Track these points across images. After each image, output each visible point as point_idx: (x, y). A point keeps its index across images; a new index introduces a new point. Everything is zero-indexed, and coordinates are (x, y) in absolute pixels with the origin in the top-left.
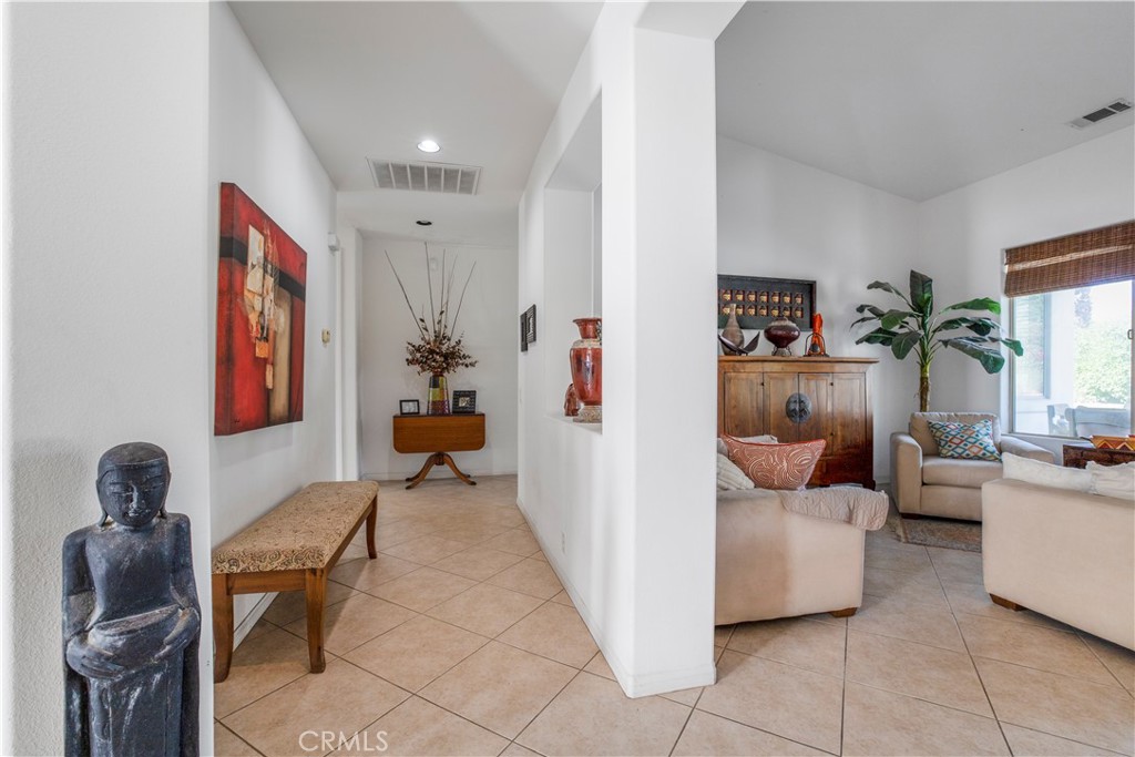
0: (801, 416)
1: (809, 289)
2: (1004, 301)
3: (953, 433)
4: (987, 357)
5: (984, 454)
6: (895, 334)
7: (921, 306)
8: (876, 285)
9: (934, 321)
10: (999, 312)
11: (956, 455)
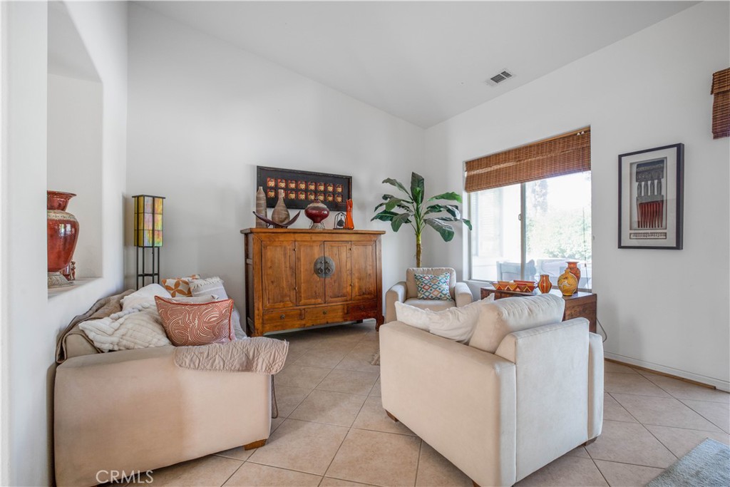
0: (325, 273)
1: (347, 182)
2: (465, 195)
3: (426, 282)
4: (444, 231)
5: (441, 296)
6: (396, 214)
7: (417, 197)
8: (388, 181)
9: (423, 207)
10: (461, 202)
11: (425, 297)
